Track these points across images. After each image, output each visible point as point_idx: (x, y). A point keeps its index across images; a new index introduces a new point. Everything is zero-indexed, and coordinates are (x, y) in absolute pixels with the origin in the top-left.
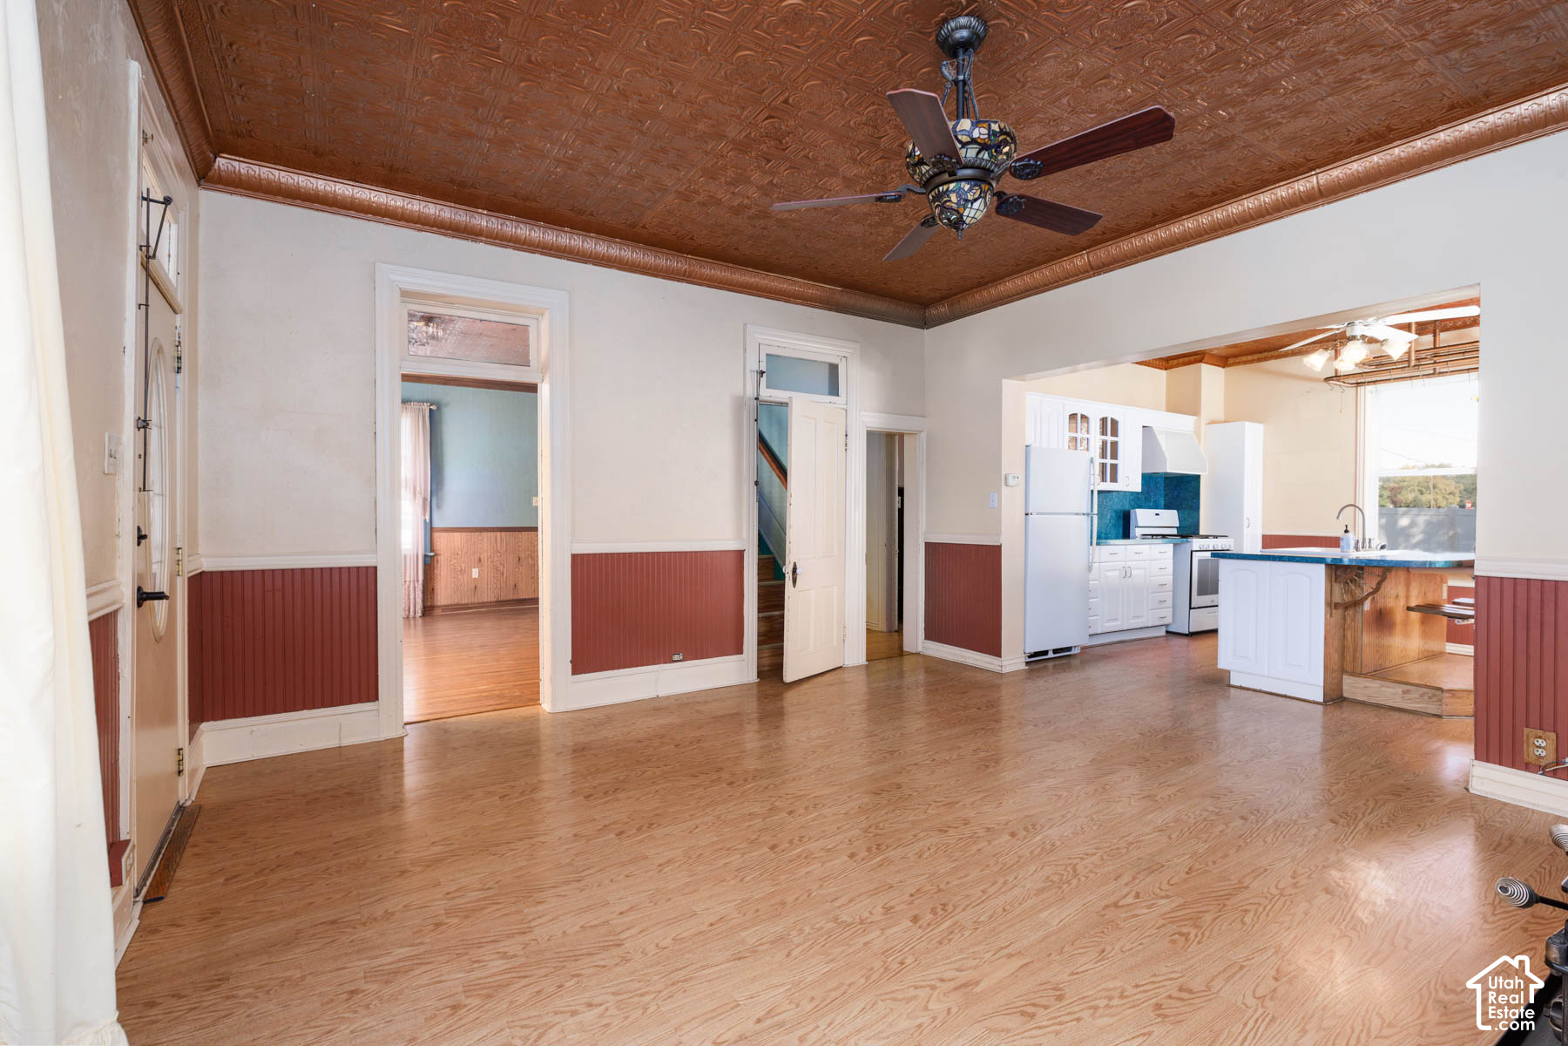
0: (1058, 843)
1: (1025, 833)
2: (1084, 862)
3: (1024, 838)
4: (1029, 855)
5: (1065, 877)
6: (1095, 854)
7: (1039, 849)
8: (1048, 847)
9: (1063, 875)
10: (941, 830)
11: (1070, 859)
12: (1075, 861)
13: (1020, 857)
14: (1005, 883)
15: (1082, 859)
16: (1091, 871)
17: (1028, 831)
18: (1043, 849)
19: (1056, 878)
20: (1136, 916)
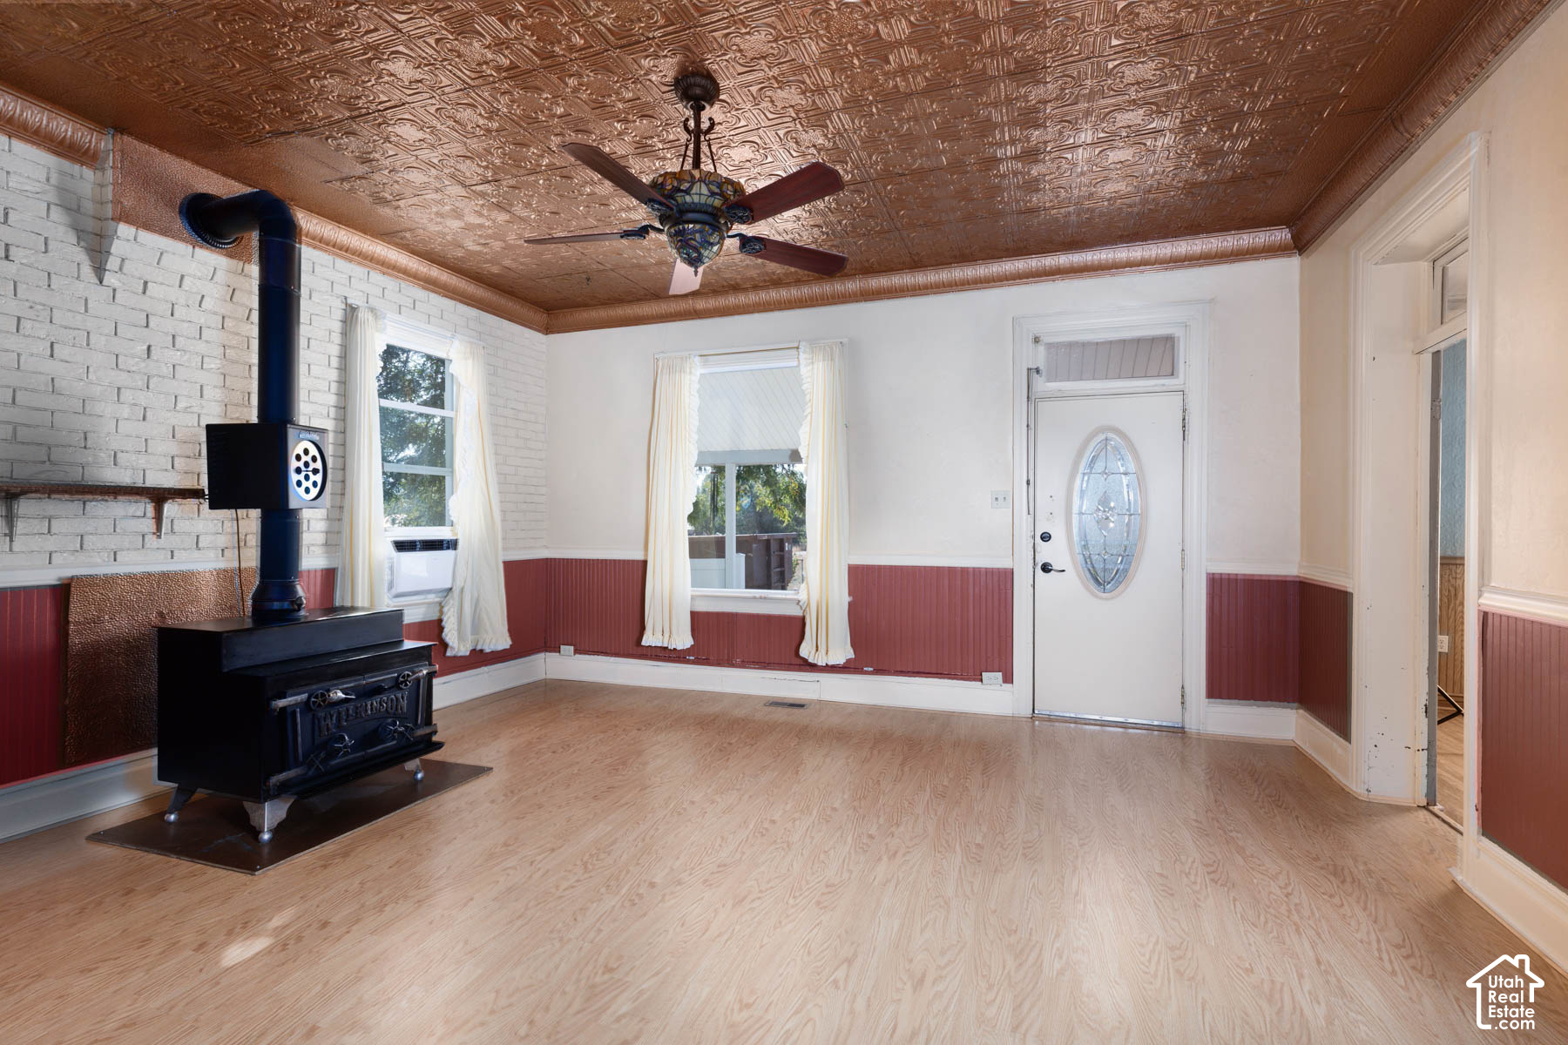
0: (603, 890)
1: (641, 891)
2: (576, 878)
3: (639, 885)
4: (630, 868)
5: (595, 859)
6: (564, 890)
7: (621, 878)
8: (612, 883)
9: (597, 860)
10: (725, 865)
11: (591, 877)
12: (586, 876)
13: (638, 864)
14: (644, 840)
15: (578, 881)
16: (570, 871)
17: (638, 895)
18: (618, 879)
19: (602, 856)
20: (540, 847)
